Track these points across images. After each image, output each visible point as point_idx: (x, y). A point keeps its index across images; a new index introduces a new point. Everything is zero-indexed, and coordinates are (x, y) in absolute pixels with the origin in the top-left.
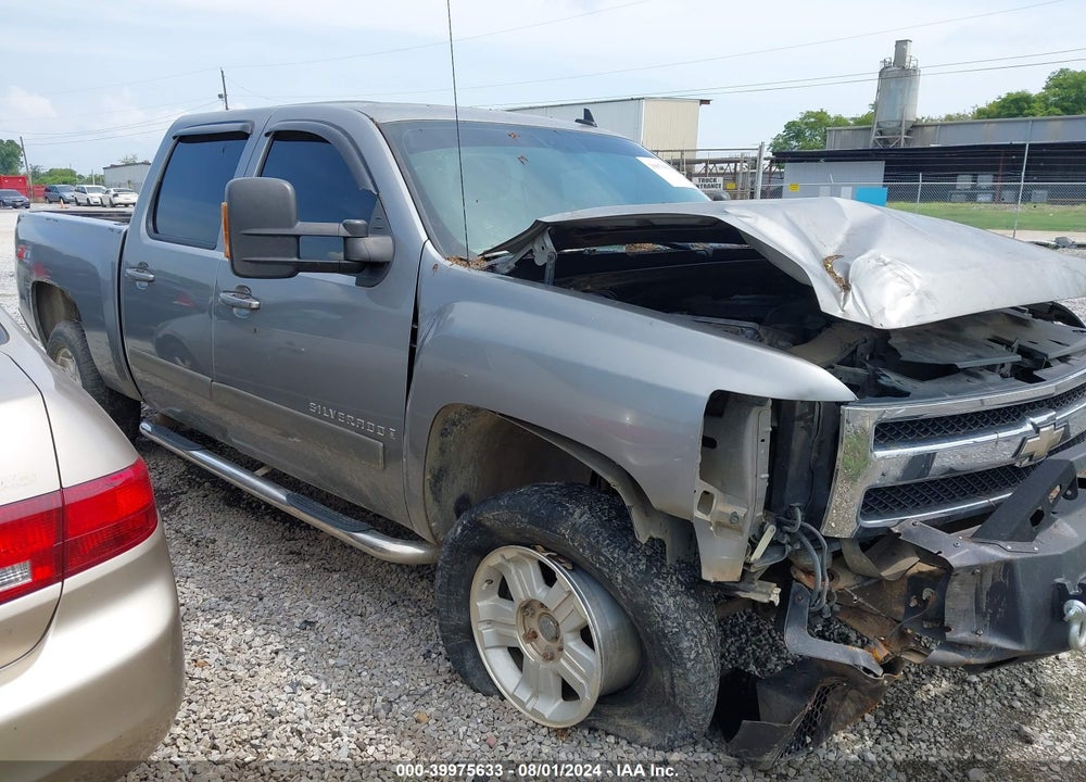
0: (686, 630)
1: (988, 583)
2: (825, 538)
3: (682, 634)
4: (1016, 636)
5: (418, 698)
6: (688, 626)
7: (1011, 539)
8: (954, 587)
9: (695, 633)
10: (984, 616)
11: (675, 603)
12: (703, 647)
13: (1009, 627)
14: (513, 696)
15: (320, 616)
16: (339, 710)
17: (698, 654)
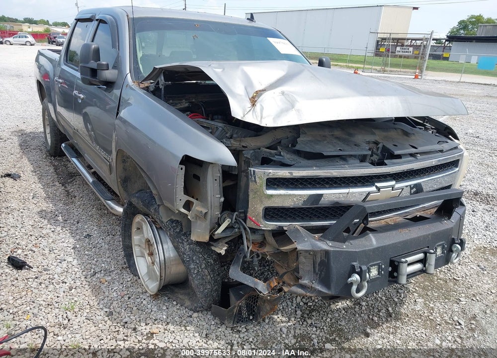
0: (193, 260)
1: (319, 260)
2: (249, 228)
3: (191, 262)
4: (328, 286)
5: (108, 272)
6: (194, 258)
7: (333, 240)
8: (302, 259)
9: (198, 262)
10: (317, 274)
11: (189, 248)
12: (202, 269)
13: (325, 282)
14: (143, 279)
15: (95, 234)
16: (73, 273)
17: (198, 271)
